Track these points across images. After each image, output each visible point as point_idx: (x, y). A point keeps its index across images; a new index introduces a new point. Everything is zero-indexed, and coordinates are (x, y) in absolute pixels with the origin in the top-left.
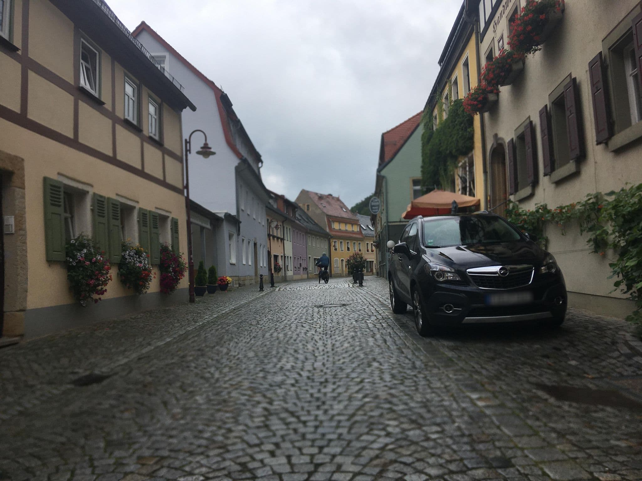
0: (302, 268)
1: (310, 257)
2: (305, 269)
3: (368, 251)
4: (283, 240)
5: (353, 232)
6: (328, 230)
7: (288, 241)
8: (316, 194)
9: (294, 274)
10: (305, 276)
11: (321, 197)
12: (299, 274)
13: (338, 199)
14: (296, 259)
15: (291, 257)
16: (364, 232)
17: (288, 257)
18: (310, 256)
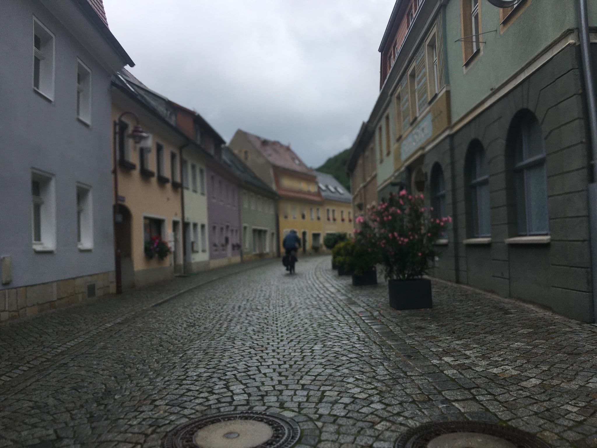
0: (229, 247)
1: (245, 228)
2: (237, 247)
3: (329, 219)
4: (178, 187)
5: (309, 193)
6: (274, 187)
7: (195, 191)
8: (258, 138)
9: (212, 257)
10: (237, 259)
11: (265, 143)
12: (224, 256)
13: (288, 149)
14: (218, 230)
15: (203, 226)
16: (323, 194)
17: (195, 225)
18: (246, 225)
